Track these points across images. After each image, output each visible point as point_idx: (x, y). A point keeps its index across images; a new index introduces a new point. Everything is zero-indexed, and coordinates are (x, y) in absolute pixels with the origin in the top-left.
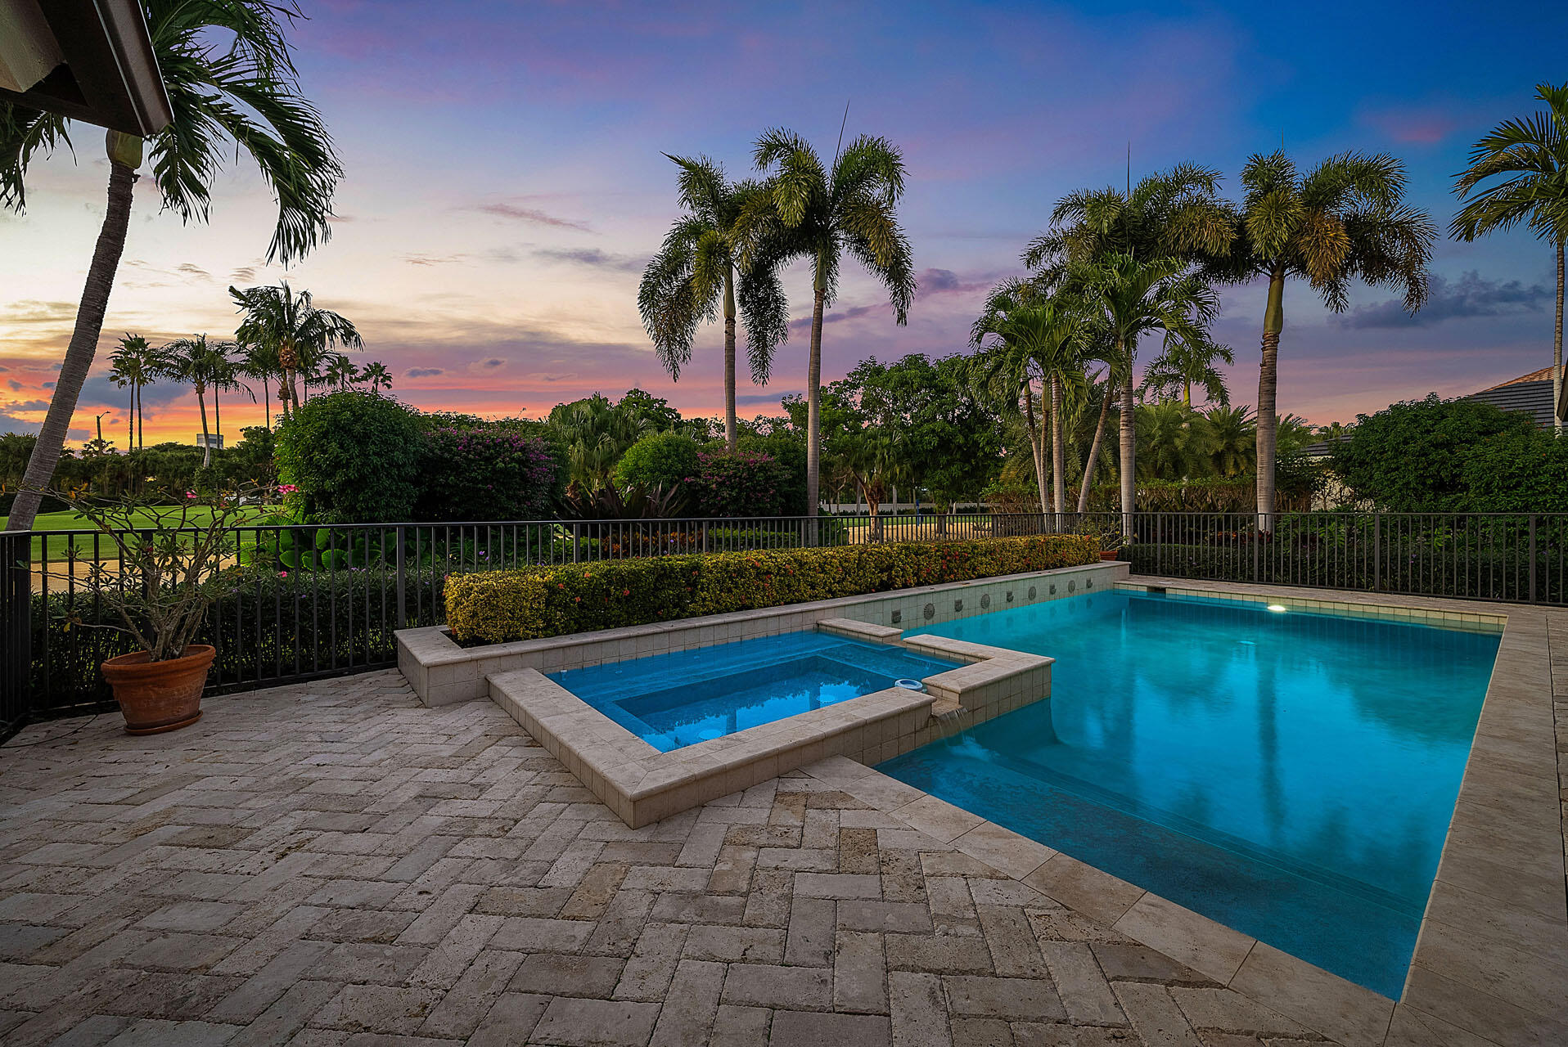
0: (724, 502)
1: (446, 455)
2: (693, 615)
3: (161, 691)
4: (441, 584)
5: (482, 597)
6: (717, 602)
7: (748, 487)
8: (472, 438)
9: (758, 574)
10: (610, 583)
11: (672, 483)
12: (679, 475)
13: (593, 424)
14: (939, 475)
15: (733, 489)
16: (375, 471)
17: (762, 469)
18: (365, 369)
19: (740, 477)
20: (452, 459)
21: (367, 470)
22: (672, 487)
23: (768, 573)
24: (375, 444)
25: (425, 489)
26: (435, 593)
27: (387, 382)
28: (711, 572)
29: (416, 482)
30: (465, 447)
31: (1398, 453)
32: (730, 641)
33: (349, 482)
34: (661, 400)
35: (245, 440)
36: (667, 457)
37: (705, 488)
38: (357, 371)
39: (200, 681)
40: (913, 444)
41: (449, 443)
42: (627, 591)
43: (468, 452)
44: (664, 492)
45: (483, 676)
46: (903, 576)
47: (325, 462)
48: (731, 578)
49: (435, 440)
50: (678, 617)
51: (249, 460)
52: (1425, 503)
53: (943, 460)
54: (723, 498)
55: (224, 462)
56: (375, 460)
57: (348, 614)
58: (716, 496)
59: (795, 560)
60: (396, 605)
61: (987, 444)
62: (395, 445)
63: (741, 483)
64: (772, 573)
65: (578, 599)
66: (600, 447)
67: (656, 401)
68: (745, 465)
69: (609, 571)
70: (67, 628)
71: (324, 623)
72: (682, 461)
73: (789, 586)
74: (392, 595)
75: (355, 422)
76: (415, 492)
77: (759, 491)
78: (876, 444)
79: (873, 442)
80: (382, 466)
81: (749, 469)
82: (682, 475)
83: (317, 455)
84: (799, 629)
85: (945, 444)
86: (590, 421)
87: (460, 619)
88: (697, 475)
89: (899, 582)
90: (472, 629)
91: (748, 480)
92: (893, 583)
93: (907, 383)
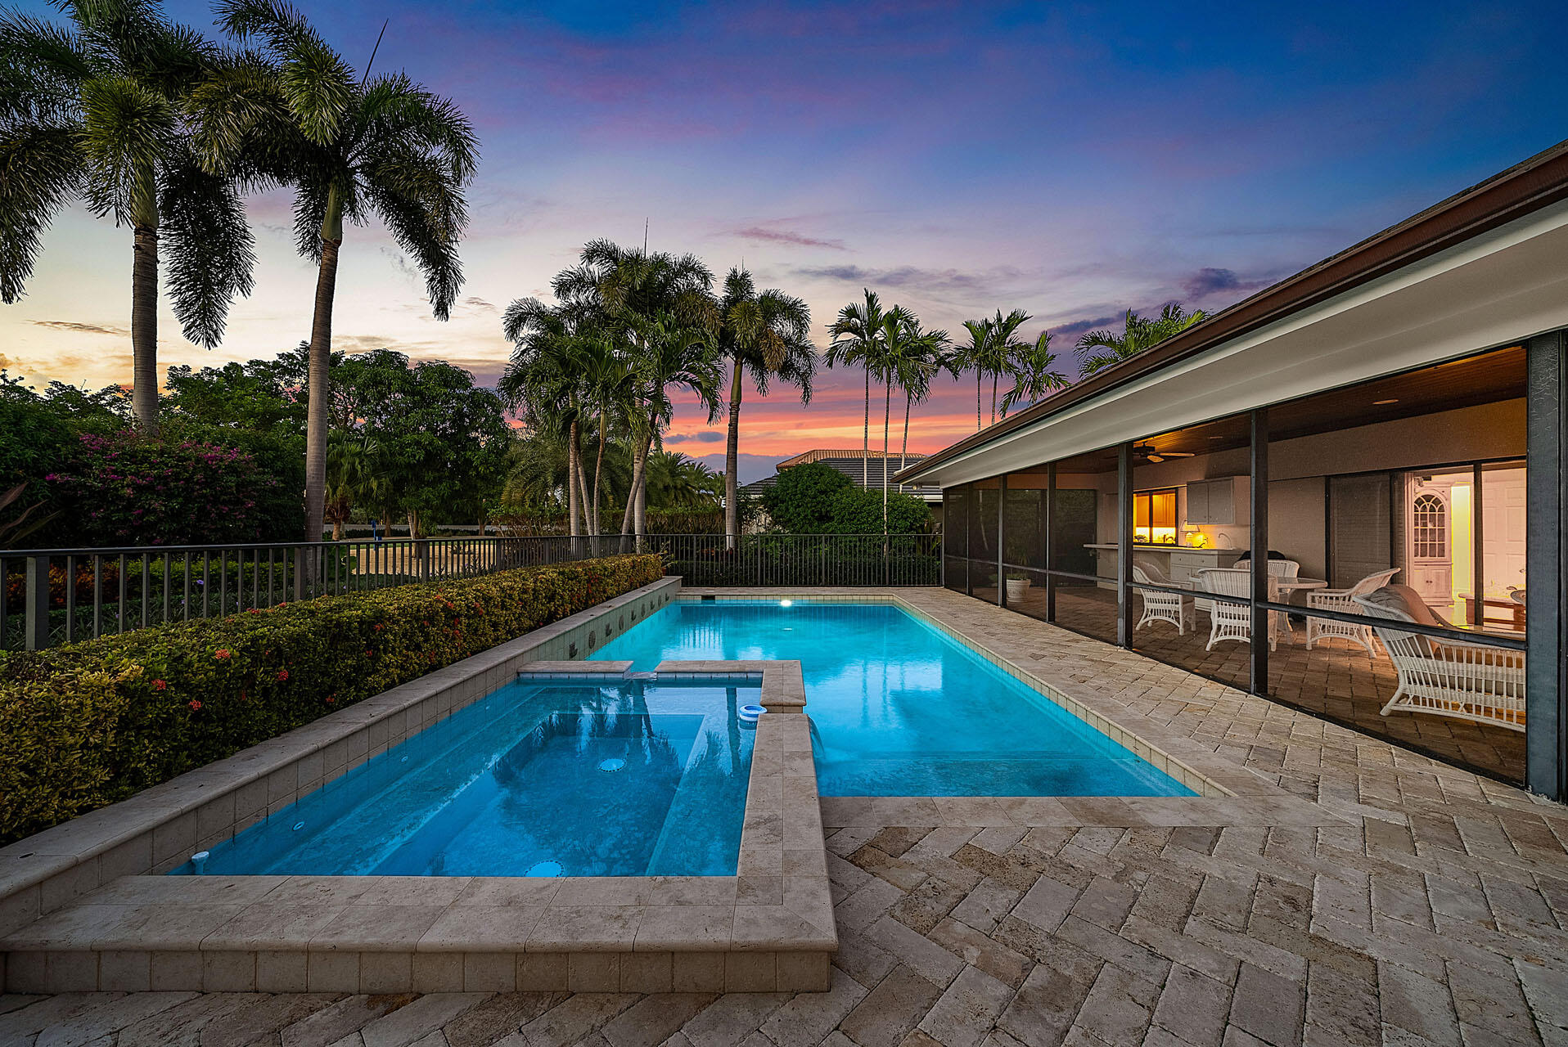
7: (204, 496)
14: (426, 492)
17: (232, 470)
19: (187, 480)
31: (804, 495)
37: (102, 493)
40: (392, 454)
52: (814, 528)
53: (429, 476)
54: (149, 511)
61: (482, 463)
63: (188, 490)
68: (198, 461)
77: (224, 503)
78: (343, 451)
79: (338, 447)
81: (207, 468)
82: (34, 469)
85: (432, 458)
91: (206, 485)
93: (381, 383)
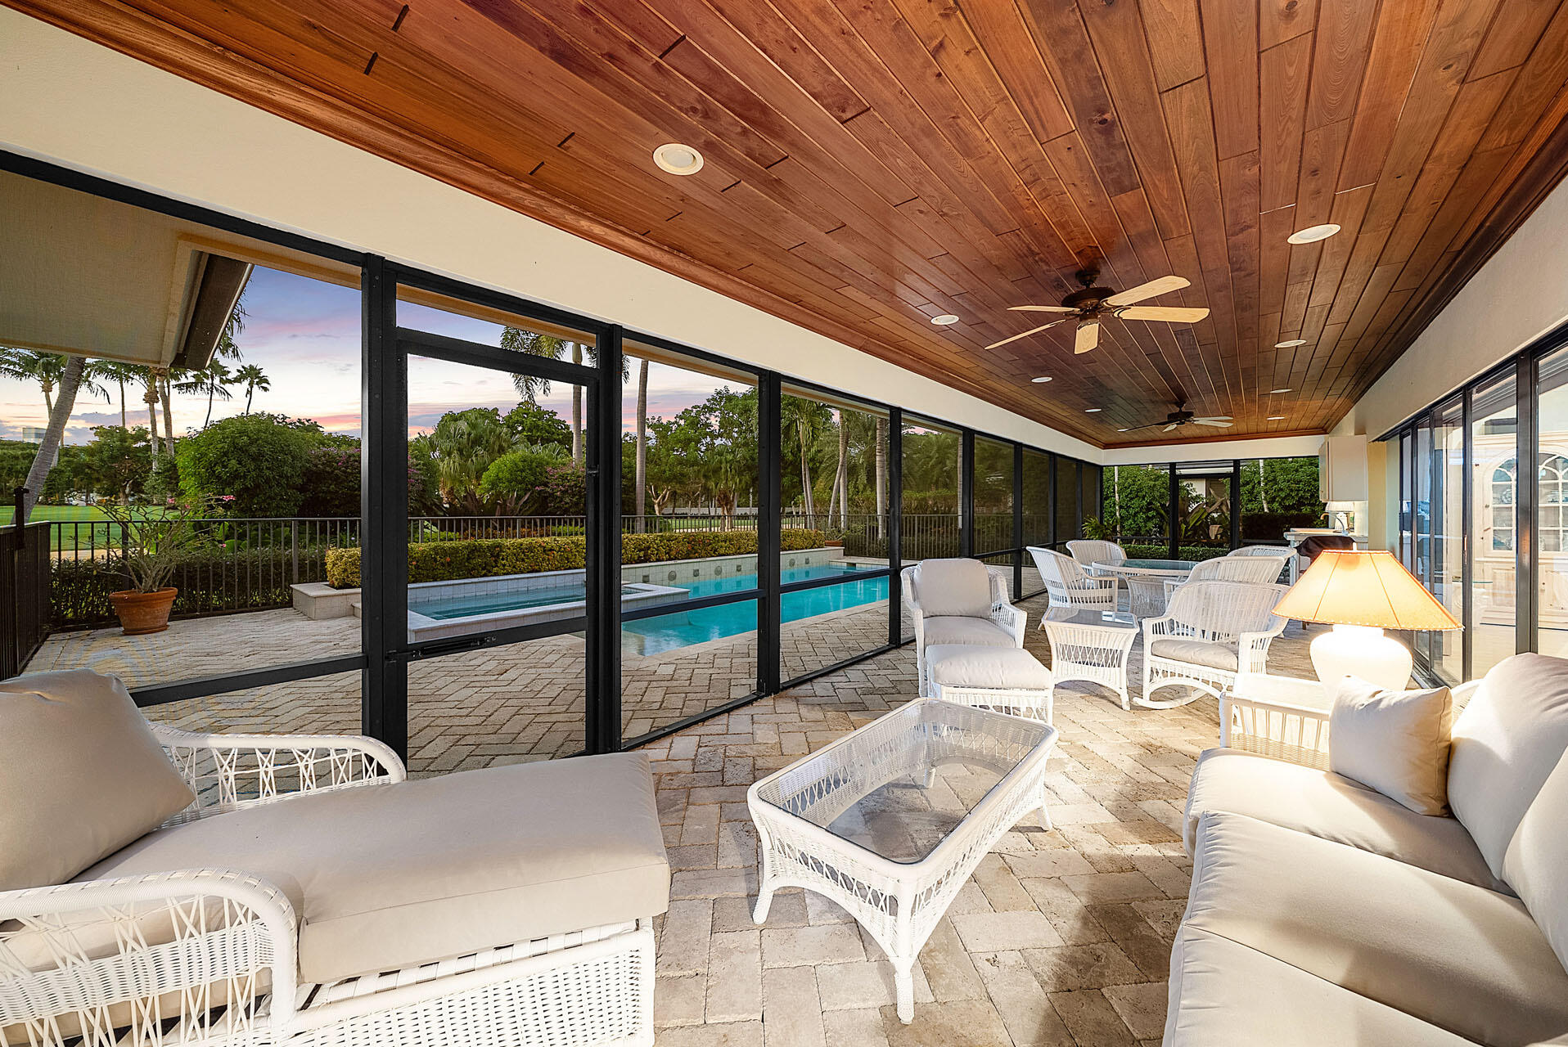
0: (567, 506)
1: (328, 469)
2: (496, 574)
3: (148, 610)
4: (323, 557)
5: (350, 560)
6: (514, 567)
8: (350, 456)
9: (544, 551)
10: (437, 554)
11: (526, 491)
12: (531, 485)
13: (468, 439)
15: (574, 495)
16: (268, 481)
18: (238, 371)
19: (580, 486)
20: (333, 472)
21: (261, 481)
22: (526, 494)
23: (551, 550)
24: (268, 461)
25: (309, 495)
26: (319, 563)
27: (264, 385)
28: (509, 549)
29: (302, 489)
30: (344, 463)
32: (519, 589)
33: (246, 489)
34: (551, 412)
35: (97, 439)
36: (522, 471)
37: (552, 495)
38: (229, 372)
39: (168, 607)
41: (330, 460)
42: (448, 559)
43: (347, 468)
44: (519, 498)
45: (349, 605)
46: (657, 554)
47: (225, 474)
48: (523, 553)
49: (319, 458)
50: (485, 575)
51: (102, 460)
54: (566, 503)
55: (72, 461)
56: (268, 473)
57: (258, 573)
58: (561, 501)
59: (572, 543)
60: (292, 570)
62: (285, 462)
63: (580, 492)
64: (554, 550)
65: (414, 563)
66: (474, 459)
67: (547, 412)
69: (436, 547)
70: (95, 573)
71: (242, 579)
72: (534, 474)
73: (567, 559)
74: (289, 564)
75: (251, 444)
76: (301, 497)
79: (719, 458)
80: (274, 477)
82: (533, 485)
83: (218, 469)
84: (571, 584)
86: (466, 436)
87: (336, 573)
88: (546, 485)
89: (653, 557)
90: (344, 579)
92: (650, 558)
